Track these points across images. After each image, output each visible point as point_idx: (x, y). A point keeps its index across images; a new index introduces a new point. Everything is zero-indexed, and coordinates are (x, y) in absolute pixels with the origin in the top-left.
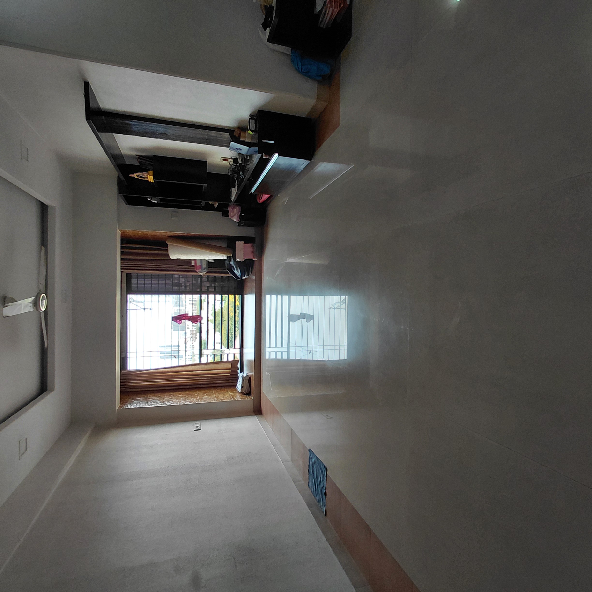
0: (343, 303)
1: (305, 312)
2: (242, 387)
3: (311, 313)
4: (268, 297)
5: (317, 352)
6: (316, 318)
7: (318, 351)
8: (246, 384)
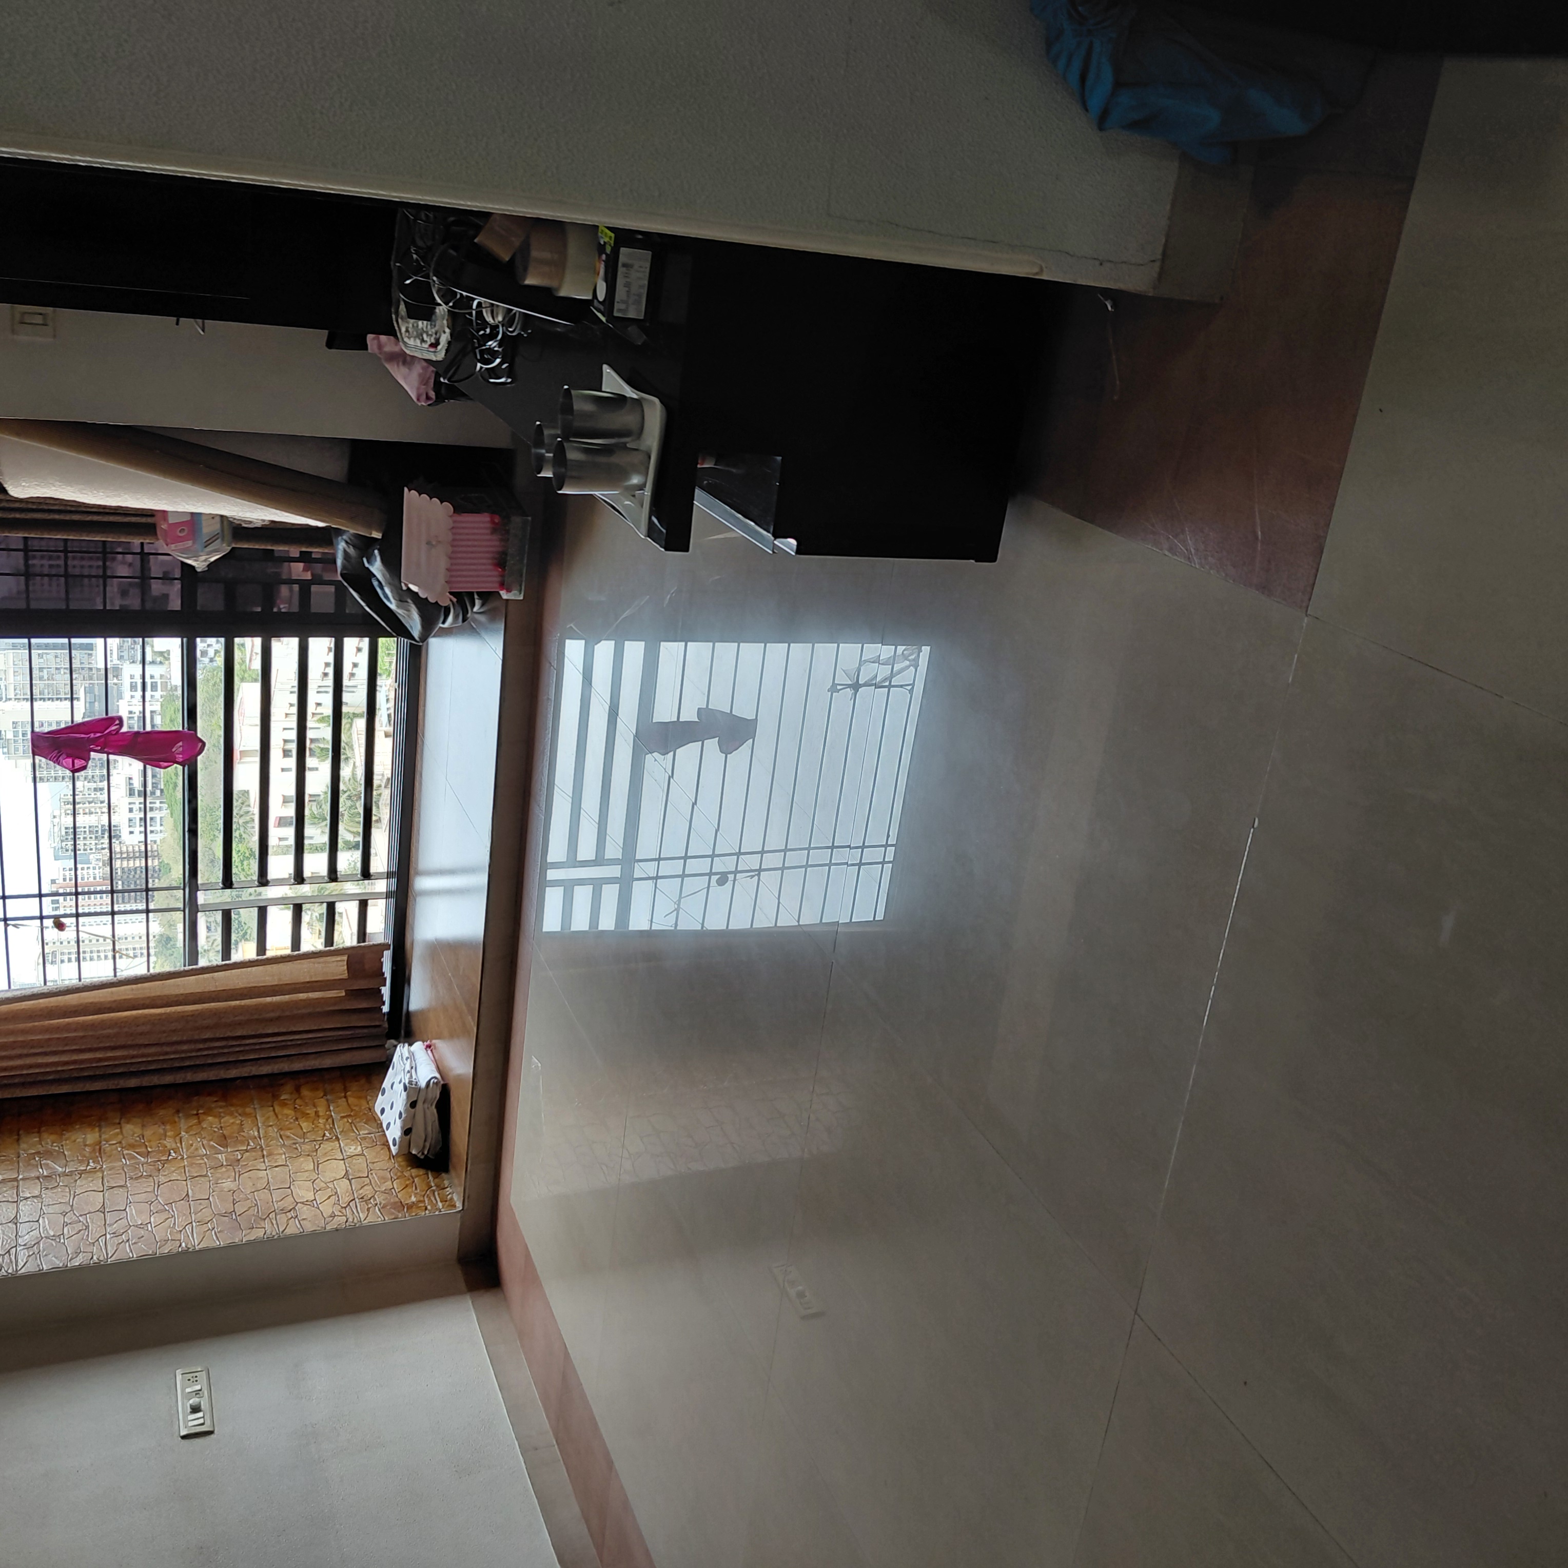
0: (907, 663)
1: (720, 704)
2: (407, 1132)
3: (744, 711)
4: (574, 649)
5: (752, 877)
6: (766, 731)
7: (759, 875)
8: (425, 1124)
